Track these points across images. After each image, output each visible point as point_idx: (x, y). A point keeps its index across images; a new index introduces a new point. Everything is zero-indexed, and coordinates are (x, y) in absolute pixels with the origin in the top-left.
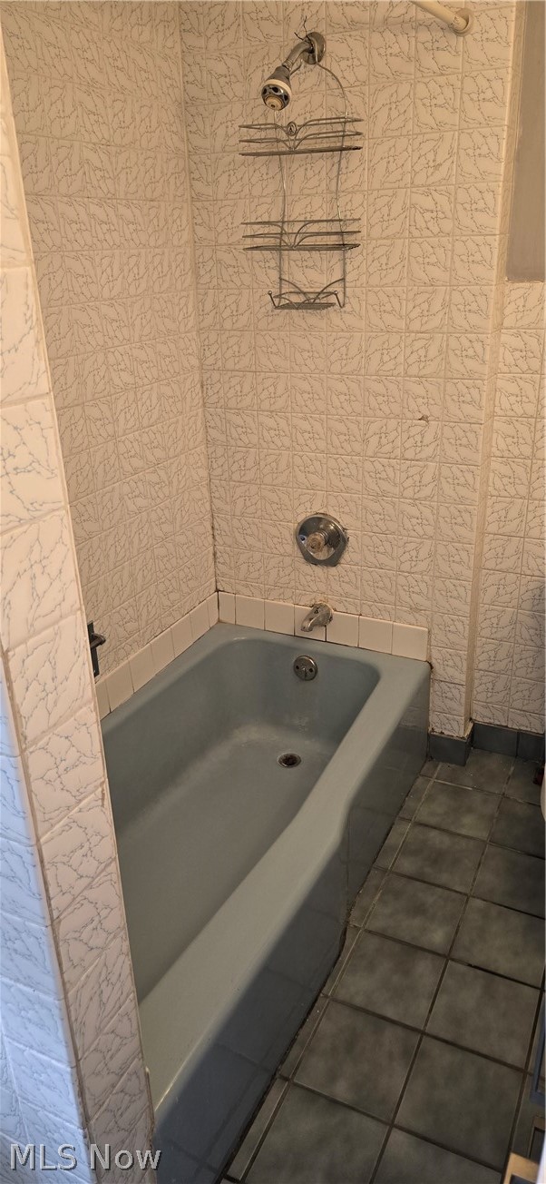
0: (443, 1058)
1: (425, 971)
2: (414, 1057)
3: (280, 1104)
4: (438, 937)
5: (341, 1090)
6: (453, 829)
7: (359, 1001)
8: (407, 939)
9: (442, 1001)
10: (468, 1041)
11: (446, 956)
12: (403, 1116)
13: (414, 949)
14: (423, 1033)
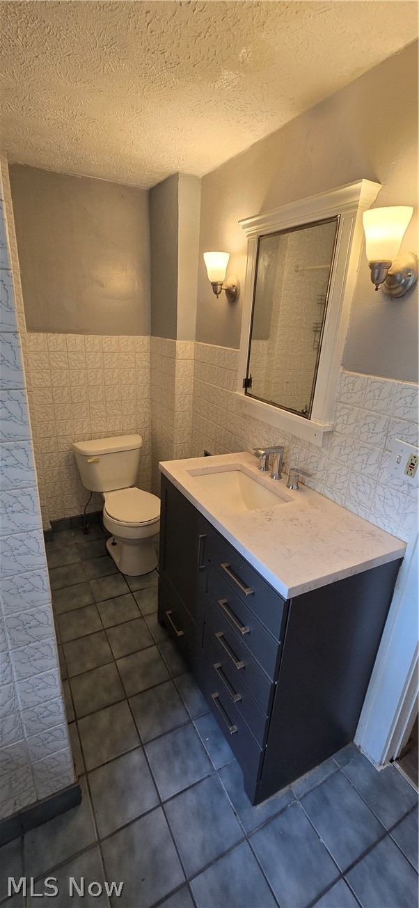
0: (116, 631)
1: (90, 612)
2: (107, 638)
3: (70, 688)
4: (87, 599)
5: (89, 666)
6: (65, 564)
7: (73, 637)
8: (76, 607)
9: (103, 616)
10: (120, 622)
11: (94, 603)
12: (116, 655)
13: (81, 609)
14: (104, 630)
